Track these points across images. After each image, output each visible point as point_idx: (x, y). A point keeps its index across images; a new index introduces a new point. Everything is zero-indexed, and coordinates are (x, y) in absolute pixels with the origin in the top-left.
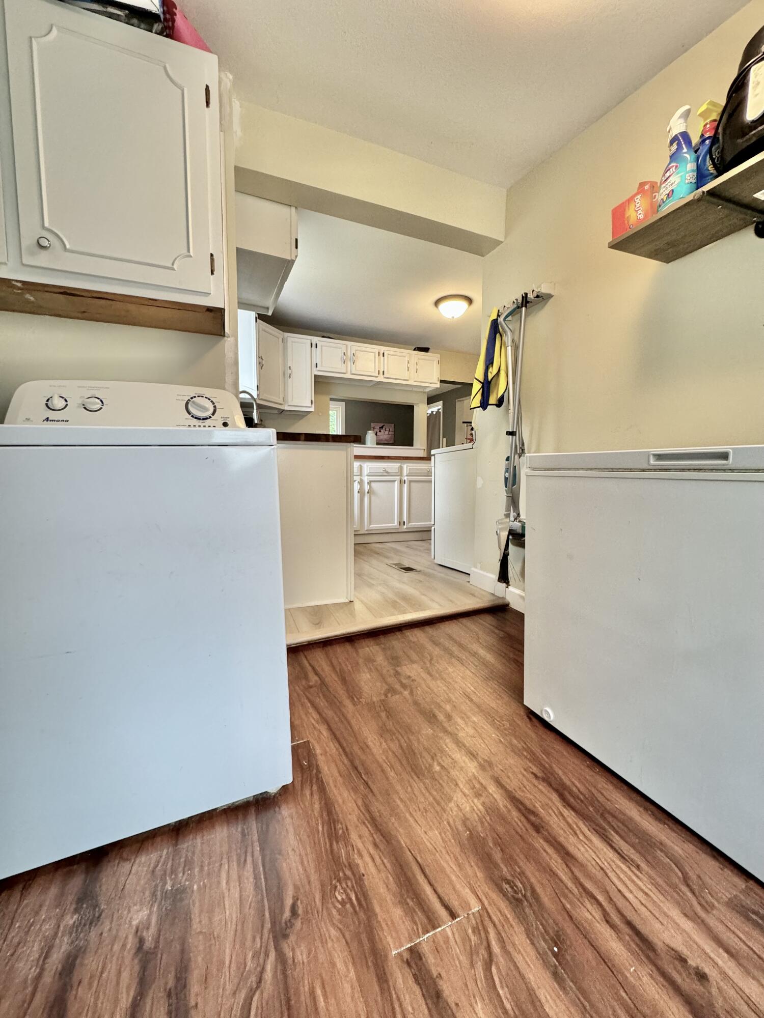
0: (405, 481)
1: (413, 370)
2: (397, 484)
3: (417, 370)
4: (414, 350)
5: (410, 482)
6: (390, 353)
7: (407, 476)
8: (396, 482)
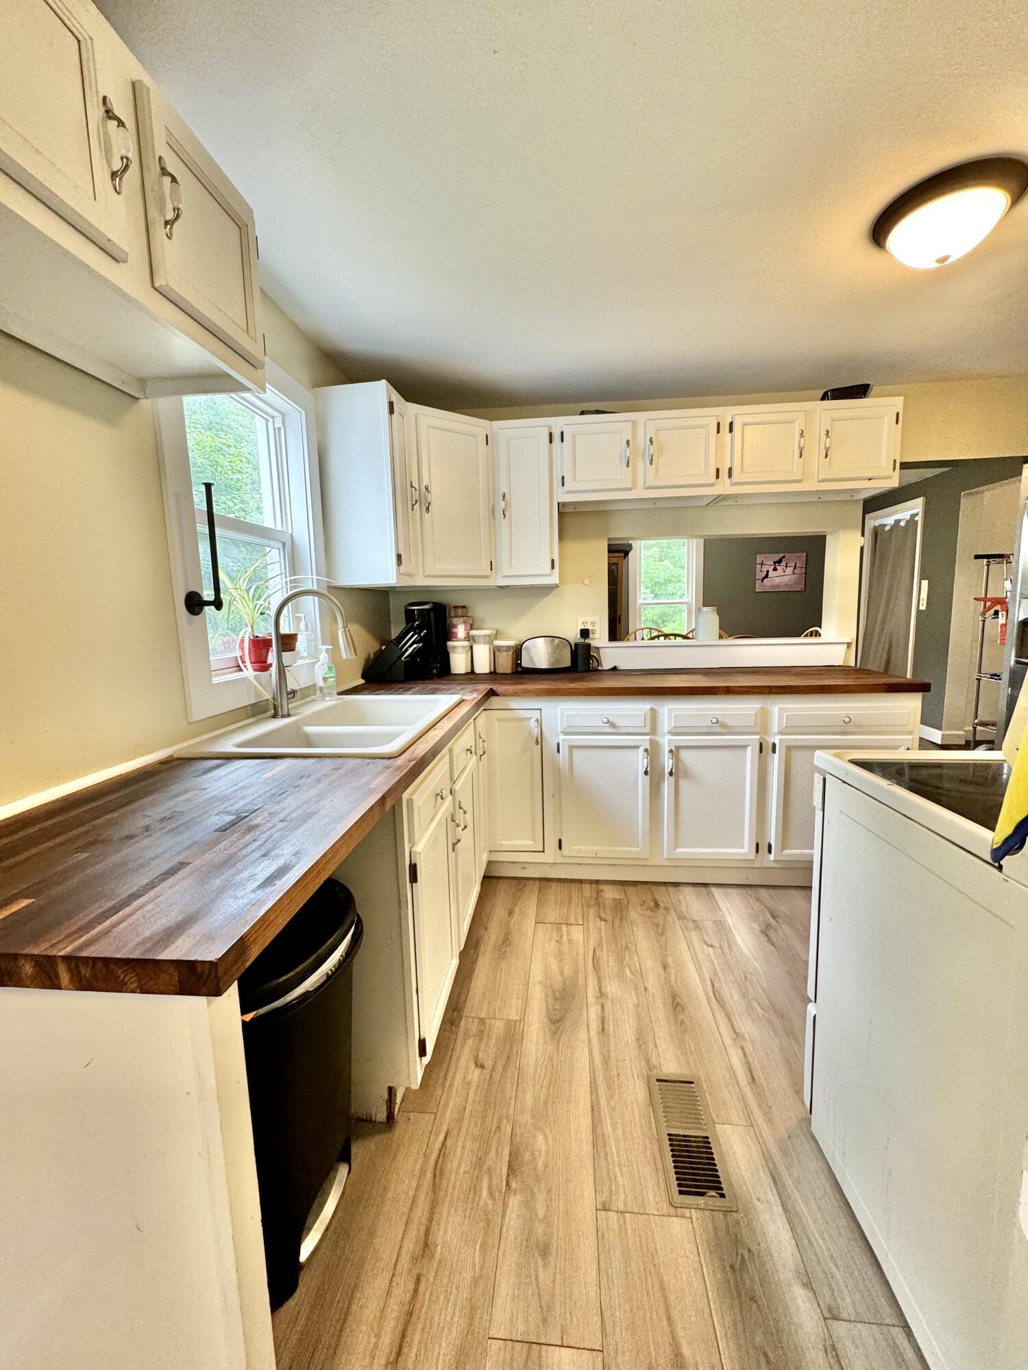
0: (774, 745)
1: (815, 454)
2: (750, 754)
3: (827, 450)
4: (823, 398)
5: (789, 749)
6: (748, 419)
7: (780, 733)
8: (749, 748)
